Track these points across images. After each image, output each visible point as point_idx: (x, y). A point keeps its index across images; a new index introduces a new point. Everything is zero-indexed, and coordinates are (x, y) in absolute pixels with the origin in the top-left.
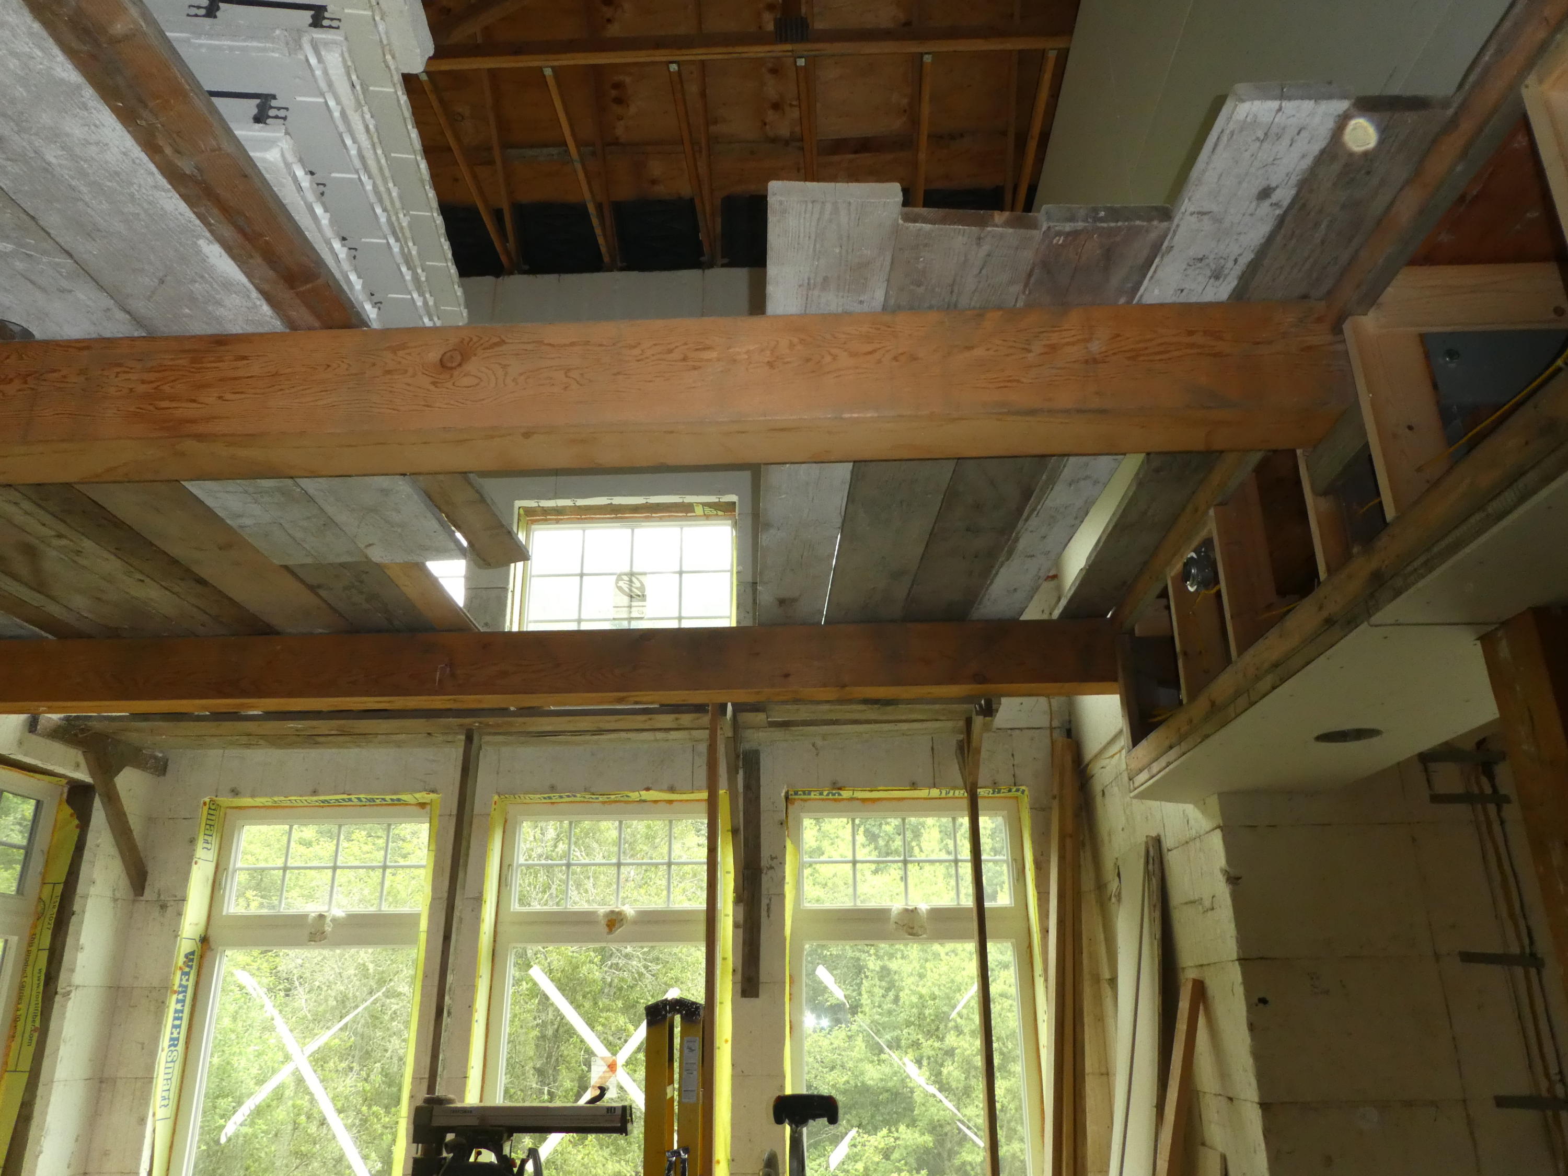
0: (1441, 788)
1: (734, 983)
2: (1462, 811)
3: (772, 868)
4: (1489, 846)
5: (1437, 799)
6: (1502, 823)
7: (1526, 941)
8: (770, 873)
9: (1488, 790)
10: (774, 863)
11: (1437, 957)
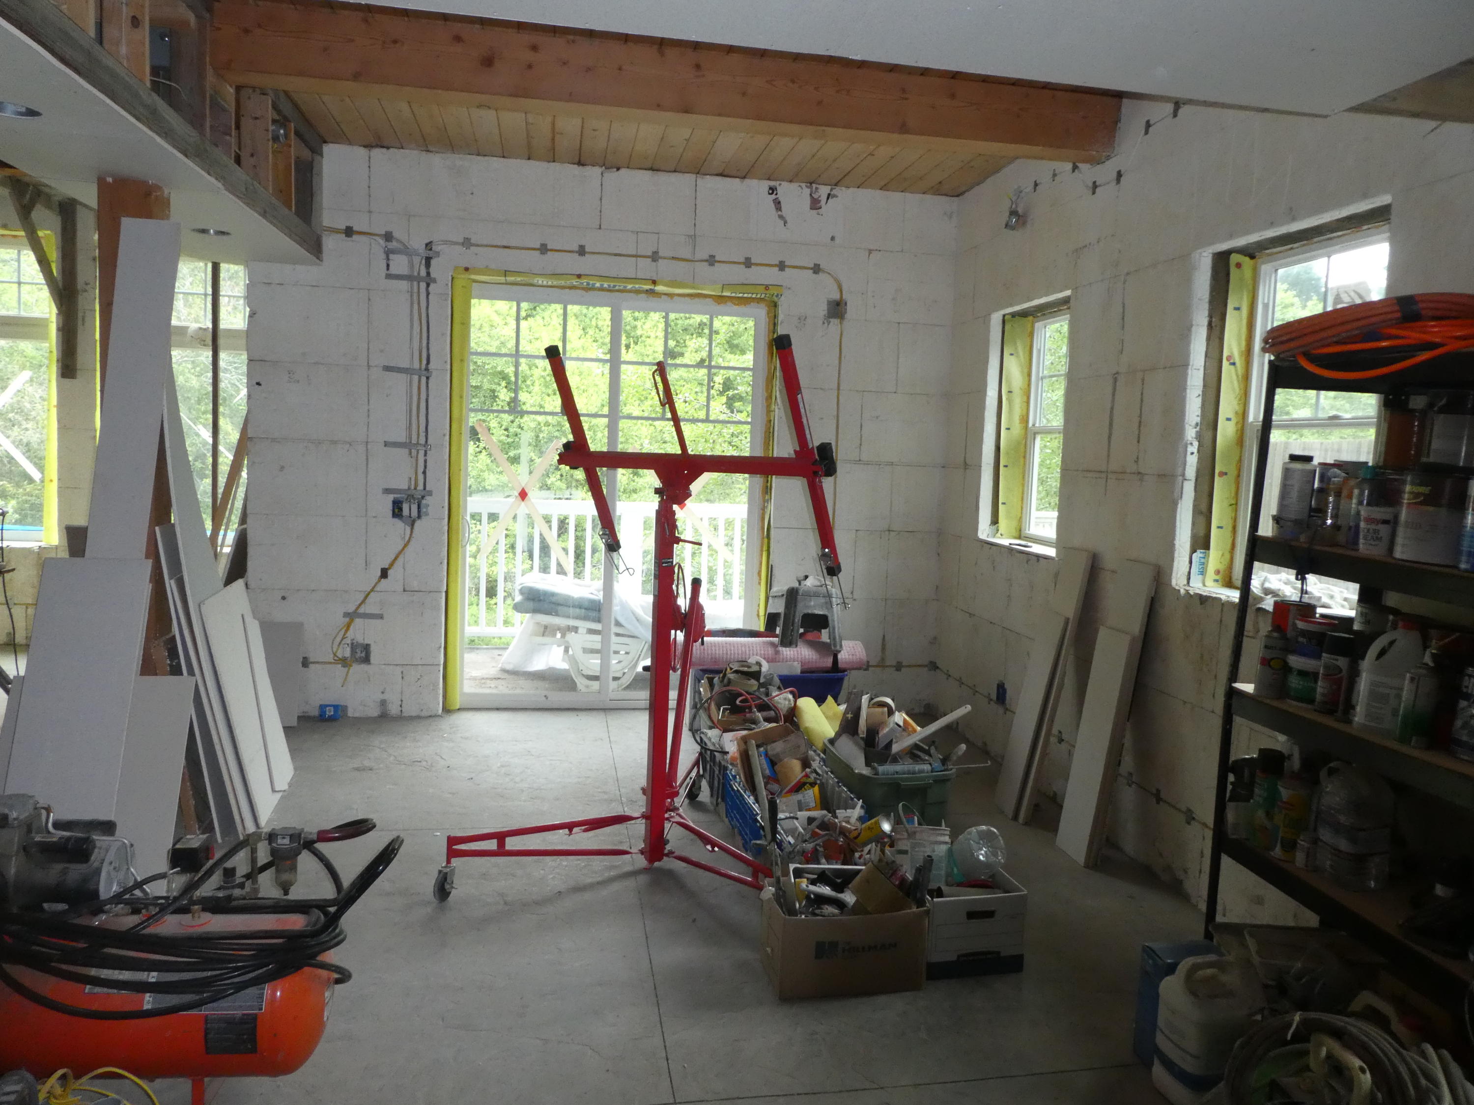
0: (393, 270)
1: (58, 368)
2: (404, 285)
3: (86, 291)
4: (416, 306)
5: (389, 276)
6: (428, 294)
7: (424, 362)
8: (85, 294)
9: (423, 273)
10: (88, 287)
11: (369, 366)
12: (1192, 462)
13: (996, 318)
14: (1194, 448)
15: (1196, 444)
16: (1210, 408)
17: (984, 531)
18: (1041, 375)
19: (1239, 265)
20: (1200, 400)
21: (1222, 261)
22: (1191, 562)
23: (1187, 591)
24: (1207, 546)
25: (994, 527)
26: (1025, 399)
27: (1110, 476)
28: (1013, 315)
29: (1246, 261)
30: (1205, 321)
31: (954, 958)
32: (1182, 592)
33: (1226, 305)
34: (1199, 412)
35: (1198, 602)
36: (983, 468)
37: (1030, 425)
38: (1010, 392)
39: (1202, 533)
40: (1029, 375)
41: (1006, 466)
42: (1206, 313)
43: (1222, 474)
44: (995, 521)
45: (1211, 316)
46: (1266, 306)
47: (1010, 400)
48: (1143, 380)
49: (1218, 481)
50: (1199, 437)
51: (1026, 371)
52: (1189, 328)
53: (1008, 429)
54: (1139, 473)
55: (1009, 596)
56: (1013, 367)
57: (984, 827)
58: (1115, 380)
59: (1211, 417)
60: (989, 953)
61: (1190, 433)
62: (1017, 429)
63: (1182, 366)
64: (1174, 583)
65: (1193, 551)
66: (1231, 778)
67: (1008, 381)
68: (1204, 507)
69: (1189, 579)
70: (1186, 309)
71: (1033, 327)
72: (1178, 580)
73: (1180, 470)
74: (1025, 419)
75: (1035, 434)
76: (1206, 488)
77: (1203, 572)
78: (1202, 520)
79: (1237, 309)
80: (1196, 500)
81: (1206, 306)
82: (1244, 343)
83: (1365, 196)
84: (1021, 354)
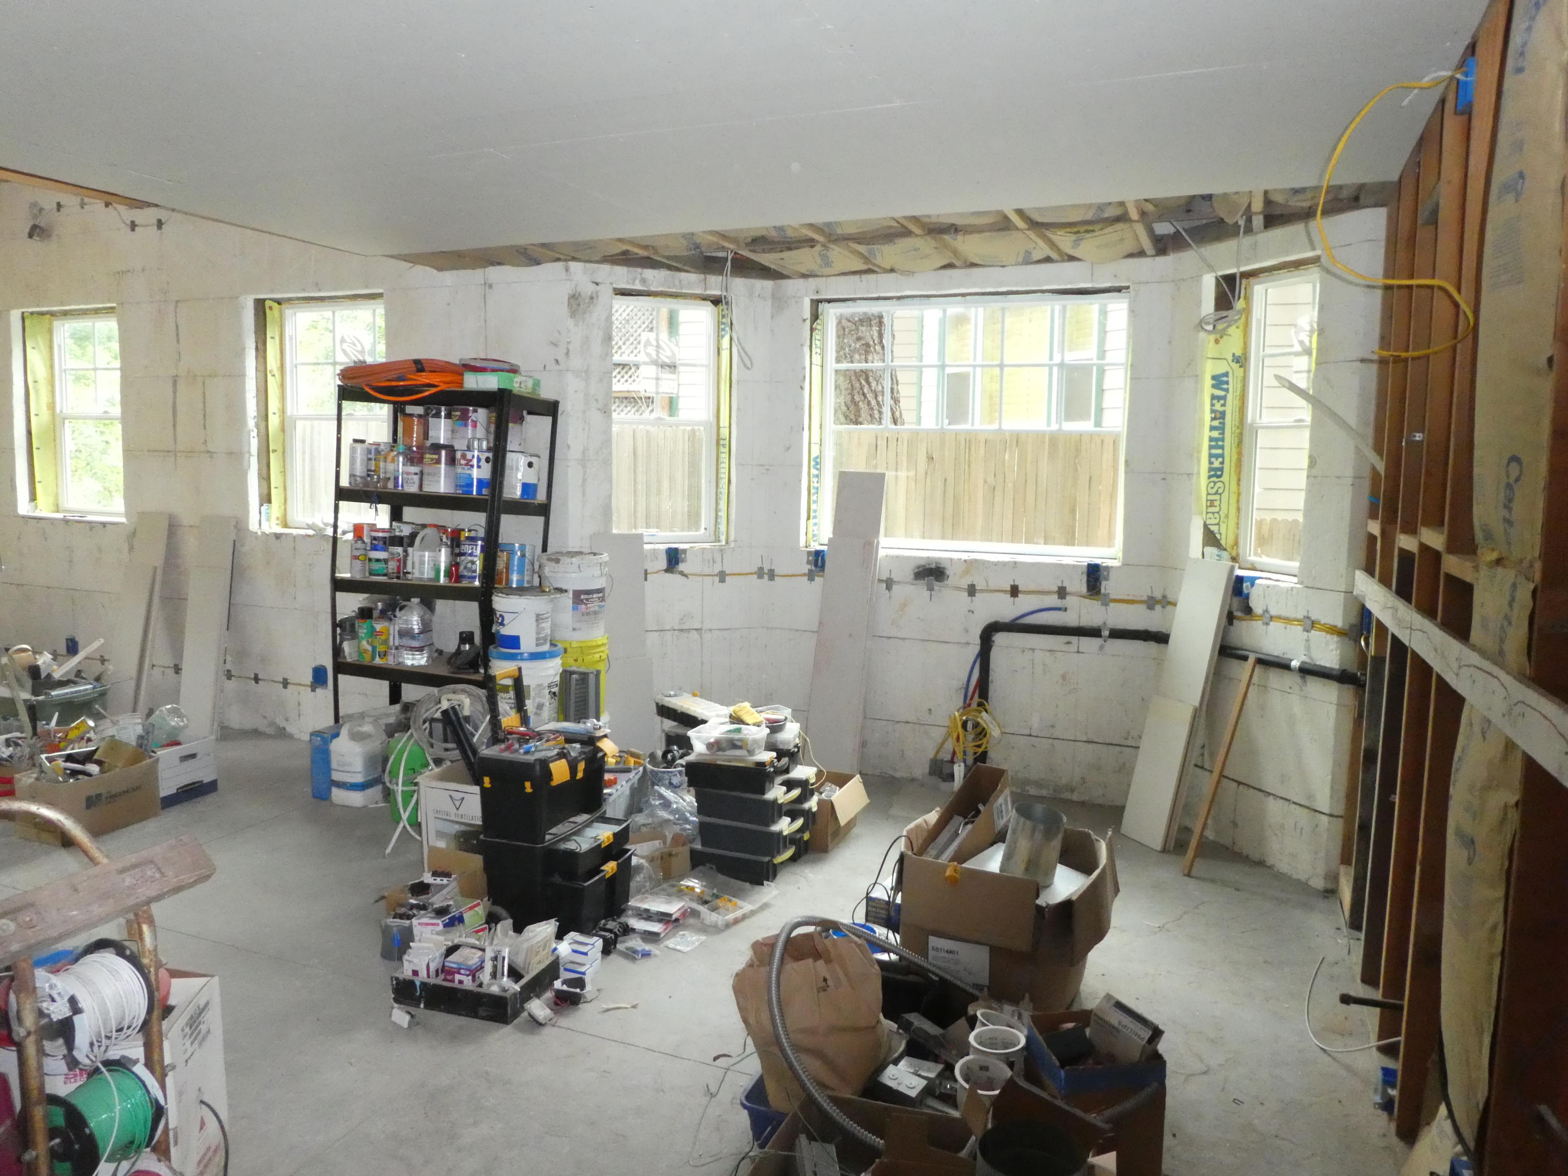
12: (254, 444)
13: (15, 316)
14: (254, 433)
15: (256, 431)
16: (262, 404)
17: (24, 507)
18: (64, 367)
19: (271, 308)
20: (255, 400)
21: (260, 305)
22: (260, 513)
23: (263, 533)
24: (269, 501)
25: (34, 503)
26: (50, 388)
27: (179, 455)
28: (32, 313)
29: (275, 305)
30: (253, 346)
31: (175, 791)
32: (259, 533)
33: (265, 334)
34: (255, 408)
35: (274, 538)
36: (16, 451)
37: (58, 411)
38: (35, 382)
39: (265, 492)
40: (52, 367)
41: (38, 448)
42: (254, 340)
43: (274, 451)
44: (33, 497)
45: (257, 342)
46: (291, 337)
47: (37, 391)
48: (204, 384)
49: (272, 455)
50: (257, 426)
51: (48, 364)
52: (243, 349)
53: (37, 415)
54: (208, 452)
55: (71, 561)
56: (36, 358)
57: (169, 706)
58: (175, 383)
59: (263, 413)
60: (194, 783)
61: (251, 423)
62: (45, 416)
63: (241, 375)
64: (251, 528)
65: (261, 505)
66: (339, 631)
67: (33, 372)
68: (265, 475)
69: (260, 524)
70: (239, 336)
71: (51, 324)
72: (253, 526)
73: (246, 449)
74: (52, 406)
75: (64, 419)
76: (265, 462)
77: (268, 520)
78: (265, 484)
79: (272, 338)
80: (259, 469)
81: (253, 335)
82: (279, 362)
83: (367, 287)
84: (42, 348)
